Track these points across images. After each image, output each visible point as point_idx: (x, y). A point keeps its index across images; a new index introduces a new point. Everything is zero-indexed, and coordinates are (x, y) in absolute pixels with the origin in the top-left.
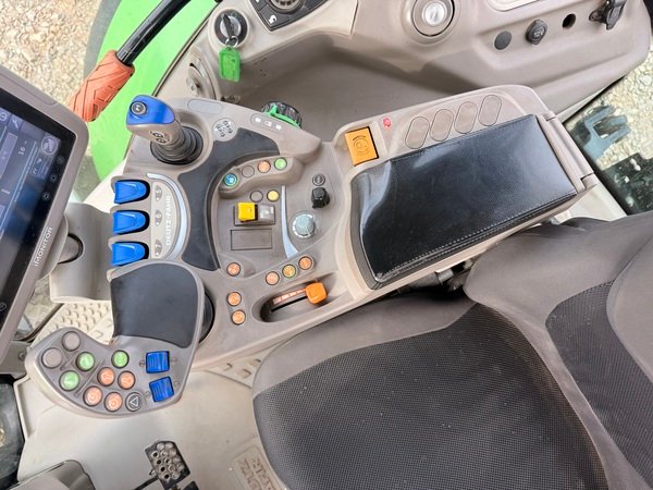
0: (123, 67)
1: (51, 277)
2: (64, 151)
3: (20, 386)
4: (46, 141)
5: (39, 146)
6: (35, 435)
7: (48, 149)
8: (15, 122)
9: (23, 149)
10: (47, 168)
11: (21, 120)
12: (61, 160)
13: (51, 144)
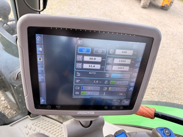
0: (153, 115)
1: (73, 119)
2: (125, 108)
3: (28, 117)
4: (127, 101)
5: (124, 99)
6: (11, 127)
7: (124, 102)
8: (131, 88)
9: (122, 94)
10: (117, 104)
11: (132, 90)
12: (121, 108)
13: (127, 103)
